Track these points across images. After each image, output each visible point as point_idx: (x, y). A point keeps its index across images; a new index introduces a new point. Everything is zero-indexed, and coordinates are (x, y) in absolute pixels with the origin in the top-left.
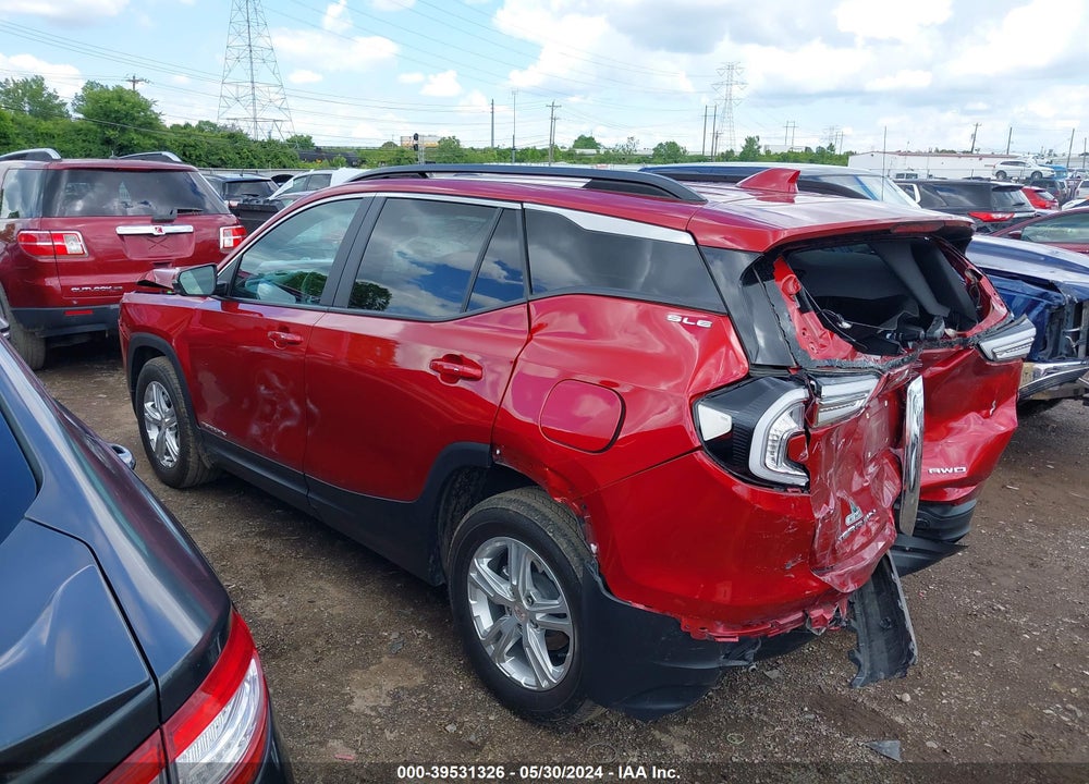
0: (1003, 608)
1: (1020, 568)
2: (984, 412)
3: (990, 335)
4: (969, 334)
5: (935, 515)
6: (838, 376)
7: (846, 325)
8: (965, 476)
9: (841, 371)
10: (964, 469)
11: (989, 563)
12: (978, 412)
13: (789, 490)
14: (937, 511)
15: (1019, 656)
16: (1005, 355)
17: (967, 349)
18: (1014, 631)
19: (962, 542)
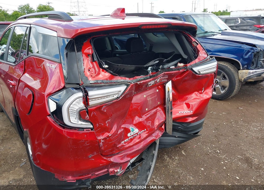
0: (219, 152)
1: (231, 137)
2: (200, 92)
3: (197, 65)
4: (188, 65)
5: (184, 126)
6: (101, 86)
7: (106, 66)
8: (192, 114)
9: (103, 84)
10: (192, 111)
11: (222, 135)
12: (198, 92)
13: (85, 130)
14: (185, 125)
15: (216, 171)
16: (205, 72)
17: (187, 71)
18: (219, 160)
19: (199, 134)
